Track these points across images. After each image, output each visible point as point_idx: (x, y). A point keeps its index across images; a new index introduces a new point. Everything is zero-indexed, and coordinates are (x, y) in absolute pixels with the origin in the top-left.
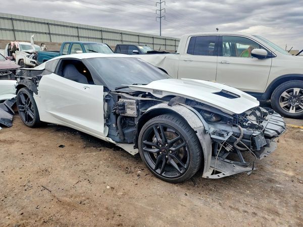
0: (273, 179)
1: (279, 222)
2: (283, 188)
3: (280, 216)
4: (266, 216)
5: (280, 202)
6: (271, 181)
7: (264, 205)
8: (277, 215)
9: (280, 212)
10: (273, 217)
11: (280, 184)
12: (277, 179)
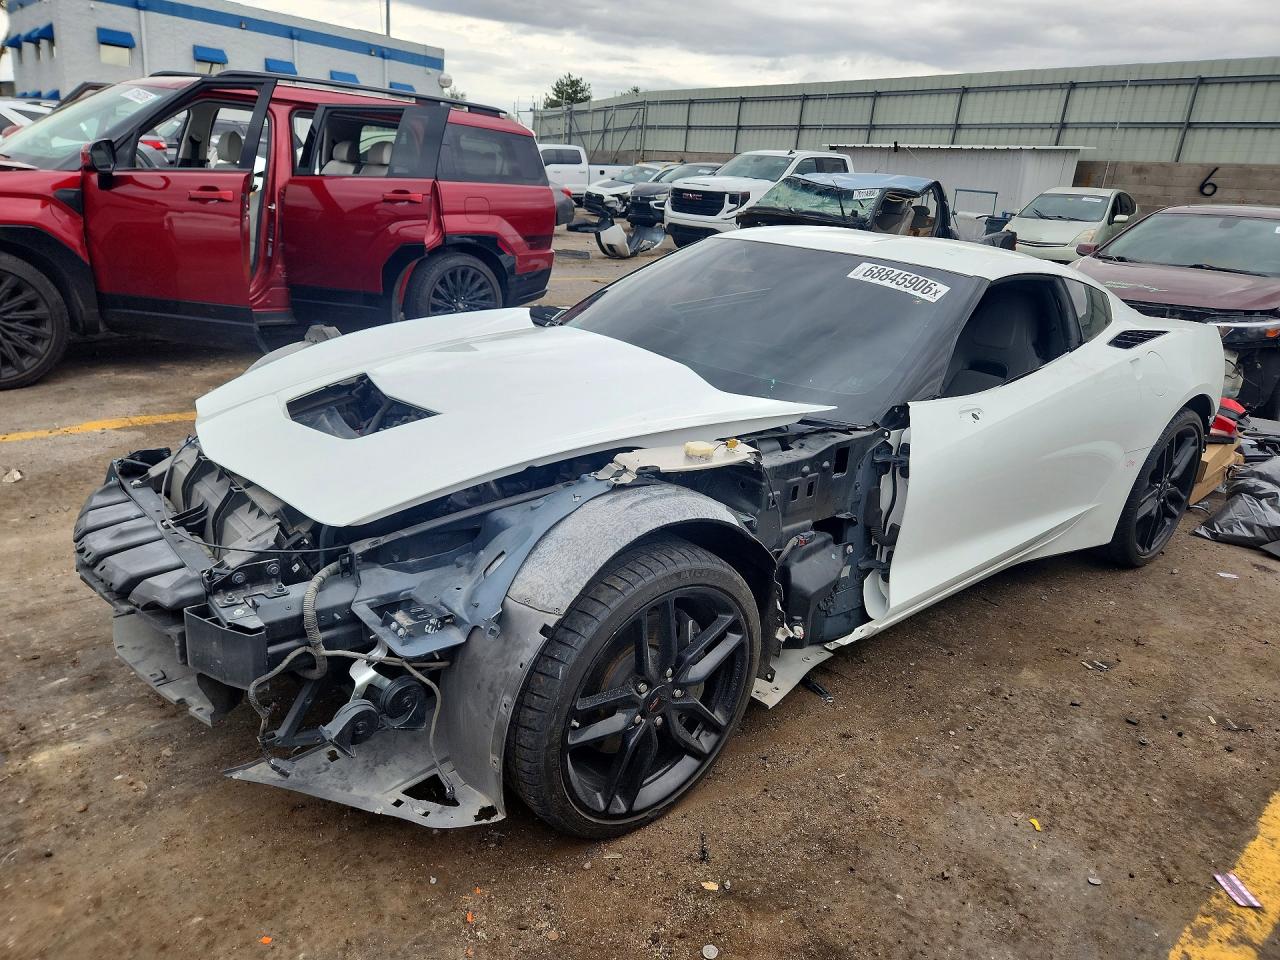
0: (91, 690)
1: (7, 605)
2: (43, 683)
3: (11, 618)
4: (43, 600)
5: (28, 643)
6: (94, 679)
7: (65, 615)
8: (20, 613)
9: (15, 624)
10: (28, 606)
11: (59, 692)
12: (81, 700)
